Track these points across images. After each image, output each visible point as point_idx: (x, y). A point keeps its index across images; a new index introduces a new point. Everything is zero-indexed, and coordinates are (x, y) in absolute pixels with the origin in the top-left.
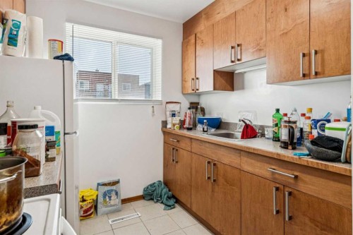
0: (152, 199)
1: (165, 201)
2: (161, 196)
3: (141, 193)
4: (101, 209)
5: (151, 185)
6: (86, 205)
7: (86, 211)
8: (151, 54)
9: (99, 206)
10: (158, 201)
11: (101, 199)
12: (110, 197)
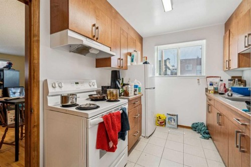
0: (196, 131)
1: (202, 133)
2: (201, 131)
3: (190, 126)
4: (167, 125)
5: (196, 123)
6: (161, 121)
7: (161, 123)
8: (201, 49)
9: (167, 123)
10: (199, 133)
11: (167, 120)
12: (171, 121)
